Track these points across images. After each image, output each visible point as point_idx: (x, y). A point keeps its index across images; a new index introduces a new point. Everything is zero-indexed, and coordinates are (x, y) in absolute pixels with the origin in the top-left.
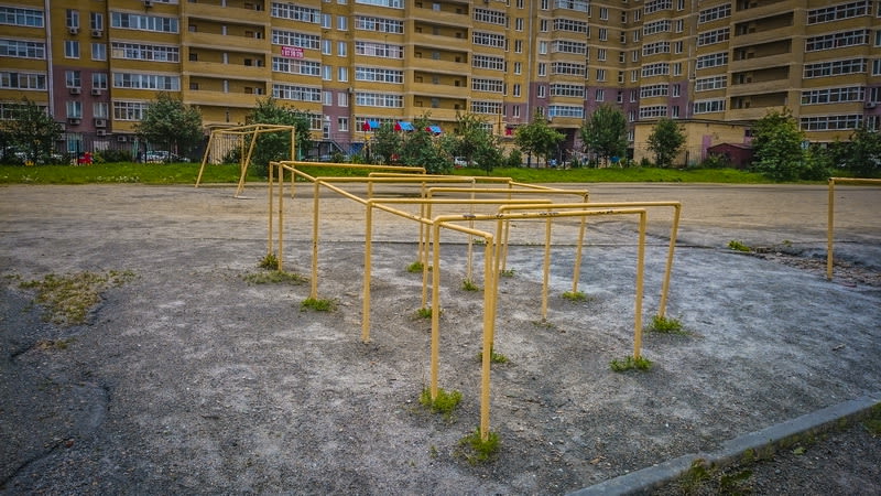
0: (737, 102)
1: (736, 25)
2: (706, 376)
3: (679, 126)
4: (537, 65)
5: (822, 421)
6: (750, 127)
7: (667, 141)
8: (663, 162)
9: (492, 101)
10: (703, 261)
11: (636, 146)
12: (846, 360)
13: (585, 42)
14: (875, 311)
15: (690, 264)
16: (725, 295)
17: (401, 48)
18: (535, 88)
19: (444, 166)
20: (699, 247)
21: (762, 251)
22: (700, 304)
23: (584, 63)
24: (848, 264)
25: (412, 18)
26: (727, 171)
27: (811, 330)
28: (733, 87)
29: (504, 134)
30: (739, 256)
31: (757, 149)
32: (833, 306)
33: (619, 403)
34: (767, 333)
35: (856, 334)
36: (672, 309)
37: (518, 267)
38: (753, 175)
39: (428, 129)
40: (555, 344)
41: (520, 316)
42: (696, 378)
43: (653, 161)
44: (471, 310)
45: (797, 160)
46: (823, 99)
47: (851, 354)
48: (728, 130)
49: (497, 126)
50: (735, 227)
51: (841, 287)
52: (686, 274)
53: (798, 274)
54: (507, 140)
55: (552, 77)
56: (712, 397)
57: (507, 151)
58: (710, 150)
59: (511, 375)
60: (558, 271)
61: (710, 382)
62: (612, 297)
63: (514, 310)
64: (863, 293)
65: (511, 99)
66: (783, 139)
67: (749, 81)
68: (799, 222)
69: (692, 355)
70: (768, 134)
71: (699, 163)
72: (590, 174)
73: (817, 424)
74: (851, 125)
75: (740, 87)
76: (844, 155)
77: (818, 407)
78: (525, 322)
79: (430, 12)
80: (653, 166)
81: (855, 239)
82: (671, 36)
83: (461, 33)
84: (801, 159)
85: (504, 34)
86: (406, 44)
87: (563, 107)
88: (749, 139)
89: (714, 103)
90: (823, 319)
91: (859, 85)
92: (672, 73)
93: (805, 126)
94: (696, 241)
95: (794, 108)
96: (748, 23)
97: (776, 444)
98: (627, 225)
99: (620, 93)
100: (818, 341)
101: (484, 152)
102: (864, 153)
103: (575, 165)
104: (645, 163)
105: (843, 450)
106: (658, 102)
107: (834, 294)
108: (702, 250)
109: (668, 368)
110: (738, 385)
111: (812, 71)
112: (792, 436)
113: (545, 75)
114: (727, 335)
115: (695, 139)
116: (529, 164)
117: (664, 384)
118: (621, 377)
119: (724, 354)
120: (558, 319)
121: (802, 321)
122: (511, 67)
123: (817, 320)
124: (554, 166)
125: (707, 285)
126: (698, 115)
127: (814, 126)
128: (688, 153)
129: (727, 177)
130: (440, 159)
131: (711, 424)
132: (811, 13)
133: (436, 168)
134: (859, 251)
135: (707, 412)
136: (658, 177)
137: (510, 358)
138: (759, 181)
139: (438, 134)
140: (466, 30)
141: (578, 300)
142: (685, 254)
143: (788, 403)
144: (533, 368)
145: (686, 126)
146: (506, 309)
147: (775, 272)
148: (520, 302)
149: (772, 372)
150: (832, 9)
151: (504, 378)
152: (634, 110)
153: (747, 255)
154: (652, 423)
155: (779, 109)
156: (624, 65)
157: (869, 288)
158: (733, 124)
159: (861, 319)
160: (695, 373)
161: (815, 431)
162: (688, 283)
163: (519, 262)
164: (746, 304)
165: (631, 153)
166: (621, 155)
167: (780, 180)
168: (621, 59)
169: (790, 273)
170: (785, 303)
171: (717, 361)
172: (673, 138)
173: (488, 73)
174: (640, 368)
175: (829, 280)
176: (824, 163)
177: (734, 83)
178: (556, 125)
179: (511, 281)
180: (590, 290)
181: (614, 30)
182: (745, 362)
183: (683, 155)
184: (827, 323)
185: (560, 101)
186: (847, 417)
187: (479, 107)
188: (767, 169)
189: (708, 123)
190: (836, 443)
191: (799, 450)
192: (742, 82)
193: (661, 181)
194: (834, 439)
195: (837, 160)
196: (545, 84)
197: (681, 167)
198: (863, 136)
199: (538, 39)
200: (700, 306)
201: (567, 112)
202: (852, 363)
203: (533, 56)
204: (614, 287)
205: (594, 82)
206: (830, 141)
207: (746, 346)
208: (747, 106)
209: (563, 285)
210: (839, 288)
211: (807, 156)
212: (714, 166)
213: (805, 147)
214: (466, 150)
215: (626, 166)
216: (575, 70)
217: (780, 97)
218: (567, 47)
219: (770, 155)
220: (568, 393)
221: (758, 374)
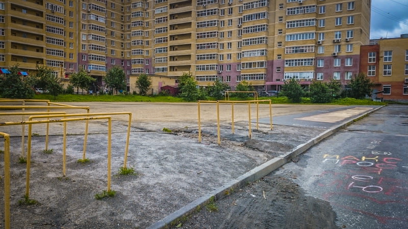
0: (172, 68)
1: (170, 36)
2: (142, 194)
3: (149, 77)
4: (81, 45)
5: (190, 209)
6: (177, 79)
7: (144, 84)
8: (143, 93)
9: (57, 60)
10: (150, 138)
11: (130, 85)
12: (202, 178)
13: (105, 36)
14: (215, 155)
15: (144, 139)
16: (157, 153)
17: (3, 30)
18: (81, 56)
19: (29, 93)
20: (150, 131)
21: (176, 131)
22: (145, 159)
23: (105, 46)
24: (208, 135)
25: (10, 15)
26: (169, 97)
27: (190, 166)
28: (170, 62)
29: (64, 77)
30: (166, 135)
31: (180, 88)
32: (199, 154)
33: (96, 217)
34: (172, 169)
35: (207, 166)
36: (132, 162)
37: (56, 147)
38: (179, 99)
39: (20, 73)
40: (67, 189)
41: (51, 175)
42: (137, 196)
43: (138, 93)
44: (21, 175)
45: (195, 93)
46: (204, 69)
47: (204, 175)
48: (169, 80)
49: (60, 73)
50: (168, 122)
51: (204, 145)
52: (141, 145)
53: (189, 141)
54: (65, 80)
55: (89, 52)
56: (143, 205)
57: (66, 86)
58: (162, 88)
59: (38, 211)
60: (79, 148)
61: (143, 198)
62: (104, 160)
63: (48, 172)
64: (211, 147)
65: (68, 60)
66: (190, 84)
67: (176, 60)
68: (192, 118)
69: (137, 184)
70: (184, 82)
71: (158, 93)
72: (109, 98)
73: (188, 210)
74: (213, 79)
75: (173, 62)
76: (211, 91)
77: (189, 202)
78: (53, 178)
79: (20, 13)
80: (138, 95)
81: (212, 125)
82: (143, 38)
83: (40, 26)
84: (196, 93)
85: (63, 29)
86: (5, 28)
87: (95, 66)
88: (177, 84)
89: (163, 68)
90: (195, 160)
91: (215, 64)
92: (145, 54)
93: (198, 79)
94: (149, 128)
95: (193, 72)
96: (175, 35)
97: (169, 224)
98: (121, 122)
99: (122, 61)
100: (192, 171)
101: (53, 86)
102: (218, 91)
103: (102, 93)
104: (135, 93)
105: (198, 221)
106: (139, 66)
107: (201, 149)
108: (151, 133)
109: (125, 194)
110: (156, 197)
111: (200, 58)
112: (176, 219)
113: (86, 50)
114: (155, 173)
115: (156, 84)
116: (78, 93)
117: (121, 202)
118: (100, 202)
119: (151, 183)
120: (73, 174)
121: (187, 162)
122: (68, 45)
123: (193, 161)
124: (91, 94)
125: (149, 149)
126: (157, 73)
127: (201, 80)
128: (153, 89)
129: (169, 100)
130: (26, 89)
131: (140, 220)
132: (197, 34)
133: (24, 94)
134: (212, 130)
135: (139, 214)
136: (140, 100)
137: (39, 200)
138: (181, 102)
139: (25, 76)
140: (42, 24)
141: (86, 163)
142: (143, 135)
143: (177, 203)
144: (52, 205)
145: (151, 77)
146: (43, 172)
147: (179, 141)
148: (53, 167)
149: (172, 188)
150: (205, 33)
151: (33, 213)
152: (130, 69)
153: (170, 134)
154: (111, 225)
155: (187, 72)
156: (124, 49)
157: (214, 145)
158: (171, 78)
159: (209, 159)
160: (137, 194)
161: (187, 214)
162: (142, 149)
163: (57, 144)
164: (165, 156)
165: (128, 88)
166: (123, 89)
167: (189, 101)
168: (122, 46)
169: (186, 141)
170: (181, 155)
171: (148, 186)
172: (146, 83)
173: (55, 47)
174: (110, 196)
175: (200, 143)
176: (205, 94)
177: (170, 60)
178: (92, 74)
179: (50, 156)
180: (93, 157)
181: (118, 33)
182: (160, 185)
183: (150, 90)
184: (197, 162)
185: (93, 63)
186: (200, 205)
187: (51, 63)
188: (184, 97)
189: (161, 77)
190: (196, 218)
191: (179, 225)
192: (173, 60)
193: (142, 101)
194: (195, 217)
195: (209, 93)
196: (86, 54)
197: (150, 95)
198: (218, 84)
199: (81, 33)
200: (145, 160)
201: (97, 68)
202: (204, 179)
203: (79, 40)
204: (106, 154)
205: (110, 55)
206: (206, 86)
207: (163, 177)
208: (176, 70)
209: (79, 155)
210: (203, 146)
211: (199, 91)
212: (164, 95)
213: (198, 88)
214: (42, 84)
215: (126, 94)
216: (100, 49)
217: (188, 67)
218: (96, 38)
219: (185, 91)
220: (70, 216)
221: (166, 190)
